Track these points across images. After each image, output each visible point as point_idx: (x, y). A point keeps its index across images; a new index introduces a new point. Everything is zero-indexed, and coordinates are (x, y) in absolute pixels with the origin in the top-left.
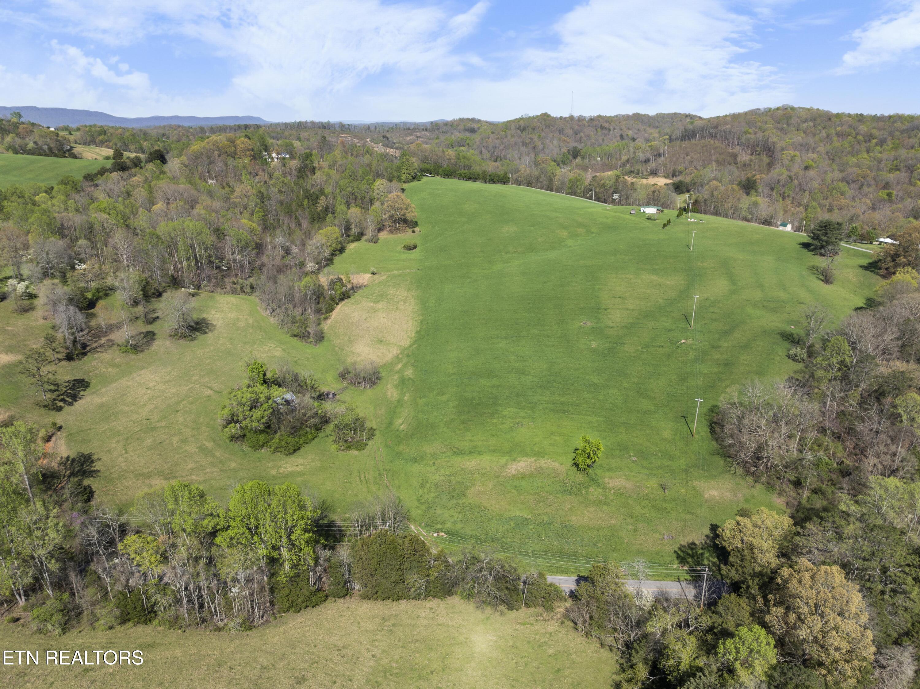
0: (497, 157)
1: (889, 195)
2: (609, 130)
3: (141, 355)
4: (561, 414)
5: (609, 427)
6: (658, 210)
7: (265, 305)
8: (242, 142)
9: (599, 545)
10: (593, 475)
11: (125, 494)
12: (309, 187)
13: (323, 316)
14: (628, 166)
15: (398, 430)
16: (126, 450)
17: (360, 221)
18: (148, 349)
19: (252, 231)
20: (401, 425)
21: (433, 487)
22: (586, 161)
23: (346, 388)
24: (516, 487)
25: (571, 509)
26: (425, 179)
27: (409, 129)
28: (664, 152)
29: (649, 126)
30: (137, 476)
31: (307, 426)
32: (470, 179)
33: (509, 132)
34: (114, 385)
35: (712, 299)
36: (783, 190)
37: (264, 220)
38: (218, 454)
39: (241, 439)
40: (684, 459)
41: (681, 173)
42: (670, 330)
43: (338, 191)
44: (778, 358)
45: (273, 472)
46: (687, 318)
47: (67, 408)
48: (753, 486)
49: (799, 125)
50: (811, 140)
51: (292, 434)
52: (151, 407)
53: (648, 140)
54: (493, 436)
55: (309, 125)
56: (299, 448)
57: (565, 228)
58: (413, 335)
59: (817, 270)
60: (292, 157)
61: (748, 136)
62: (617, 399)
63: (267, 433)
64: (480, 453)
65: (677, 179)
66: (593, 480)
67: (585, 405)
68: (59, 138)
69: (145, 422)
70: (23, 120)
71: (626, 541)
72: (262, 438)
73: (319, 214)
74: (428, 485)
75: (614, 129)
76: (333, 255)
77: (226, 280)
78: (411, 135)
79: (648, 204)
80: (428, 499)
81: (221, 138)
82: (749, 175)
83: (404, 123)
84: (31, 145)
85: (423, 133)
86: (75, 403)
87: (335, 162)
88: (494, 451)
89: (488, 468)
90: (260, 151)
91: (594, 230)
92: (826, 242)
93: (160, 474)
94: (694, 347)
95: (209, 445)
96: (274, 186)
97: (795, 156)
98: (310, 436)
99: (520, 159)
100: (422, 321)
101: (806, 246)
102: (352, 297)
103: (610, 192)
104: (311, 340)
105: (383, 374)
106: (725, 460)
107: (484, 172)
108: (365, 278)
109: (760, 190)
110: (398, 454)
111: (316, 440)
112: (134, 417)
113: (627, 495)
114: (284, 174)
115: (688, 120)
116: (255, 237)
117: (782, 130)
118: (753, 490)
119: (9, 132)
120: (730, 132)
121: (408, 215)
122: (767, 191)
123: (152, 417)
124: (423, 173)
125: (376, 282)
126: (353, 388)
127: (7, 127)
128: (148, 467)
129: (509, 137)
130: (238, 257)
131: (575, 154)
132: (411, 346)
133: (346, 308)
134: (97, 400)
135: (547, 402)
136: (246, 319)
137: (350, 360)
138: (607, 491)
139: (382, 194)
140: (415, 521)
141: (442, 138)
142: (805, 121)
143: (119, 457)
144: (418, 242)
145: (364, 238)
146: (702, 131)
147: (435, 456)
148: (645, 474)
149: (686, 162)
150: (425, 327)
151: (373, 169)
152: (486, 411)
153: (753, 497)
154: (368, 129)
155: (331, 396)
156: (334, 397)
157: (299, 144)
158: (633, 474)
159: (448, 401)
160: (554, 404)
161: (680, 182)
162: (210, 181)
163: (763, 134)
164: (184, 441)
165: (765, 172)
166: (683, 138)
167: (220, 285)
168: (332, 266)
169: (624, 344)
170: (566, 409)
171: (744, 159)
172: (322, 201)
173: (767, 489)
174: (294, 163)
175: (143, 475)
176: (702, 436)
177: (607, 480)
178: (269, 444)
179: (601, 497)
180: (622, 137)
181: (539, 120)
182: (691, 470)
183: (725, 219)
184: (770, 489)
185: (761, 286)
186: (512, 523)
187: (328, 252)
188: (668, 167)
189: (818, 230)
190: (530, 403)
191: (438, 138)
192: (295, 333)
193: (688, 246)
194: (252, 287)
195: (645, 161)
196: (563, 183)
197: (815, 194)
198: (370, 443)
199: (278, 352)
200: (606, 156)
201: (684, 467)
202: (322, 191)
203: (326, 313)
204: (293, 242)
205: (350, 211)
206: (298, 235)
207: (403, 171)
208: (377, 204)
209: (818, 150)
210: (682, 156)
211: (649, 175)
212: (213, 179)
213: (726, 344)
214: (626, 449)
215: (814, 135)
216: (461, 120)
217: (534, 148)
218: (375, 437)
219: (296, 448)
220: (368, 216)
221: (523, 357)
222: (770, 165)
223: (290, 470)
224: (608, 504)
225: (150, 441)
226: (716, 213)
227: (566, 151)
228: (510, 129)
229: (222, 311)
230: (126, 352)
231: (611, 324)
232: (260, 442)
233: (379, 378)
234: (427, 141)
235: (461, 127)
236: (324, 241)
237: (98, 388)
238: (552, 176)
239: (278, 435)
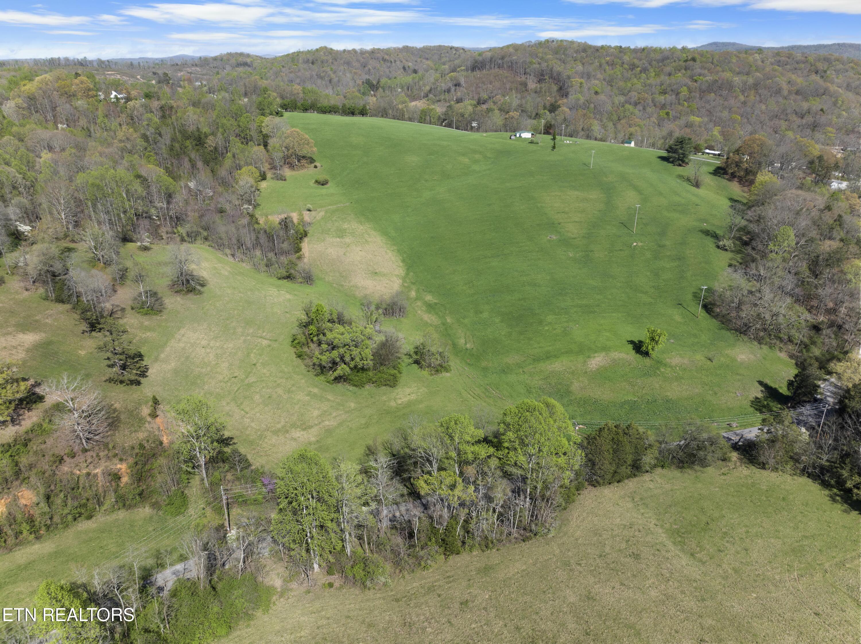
1: (667, 114)
2: (391, 62)
5: (634, 319)
6: (532, 134)
13: (296, 256)
14: (431, 96)
15: (467, 349)
20: (466, 344)
22: (388, 92)
24: (605, 377)
25: (660, 387)
27: (177, 65)
28: (462, 82)
29: (421, 58)
32: (330, 112)
33: (300, 66)
38: (330, 398)
40: (703, 335)
42: (619, 236)
44: (712, 250)
45: (393, 404)
48: (761, 348)
49: (574, 56)
52: (225, 365)
59: (684, 178)
61: (534, 65)
62: (622, 297)
64: (556, 356)
66: (658, 362)
71: (715, 403)
75: (395, 61)
78: (181, 71)
82: (552, 101)
85: (193, 68)
91: (489, 155)
92: (683, 154)
95: (315, 390)
97: (581, 83)
100: (398, 250)
101: (663, 158)
102: (309, 235)
103: (468, 120)
110: (486, 369)
113: (689, 369)
117: (562, 60)
118: (763, 350)
120: (516, 63)
121: (310, 150)
125: (318, 218)
132: (407, 274)
133: (314, 246)
135: (573, 306)
138: (674, 368)
142: (578, 52)
145: (269, 177)
146: (491, 62)
148: (689, 351)
150: (405, 255)
153: (766, 355)
158: (681, 353)
159: (491, 317)
160: (581, 307)
162: (60, 126)
163: (545, 64)
169: (593, 251)
170: (592, 310)
171: (533, 87)
172: (211, 141)
173: (770, 348)
177: (667, 360)
179: (674, 374)
180: (404, 68)
182: (715, 343)
184: (772, 348)
185: (661, 194)
189: (676, 145)
190: (561, 309)
193: (586, 165)
198: (450, 364)
200: (406, 87)
201: (709, 341)
203: (296, 252)
205: (253, 149)
209: (597, 77)
210: (480, 85)
212: (64, 124)
213: (668, 243)
215: (590, 64)
216: (230, 54)
218: (450, 359)
222: (560, 91)
223: (406, 399)
224: (682, 378)
227: (361, 83)
228: (299, 63)
230: (147, 314)
231: (572, 236)
235: (234, 61)
238: (401, 107)
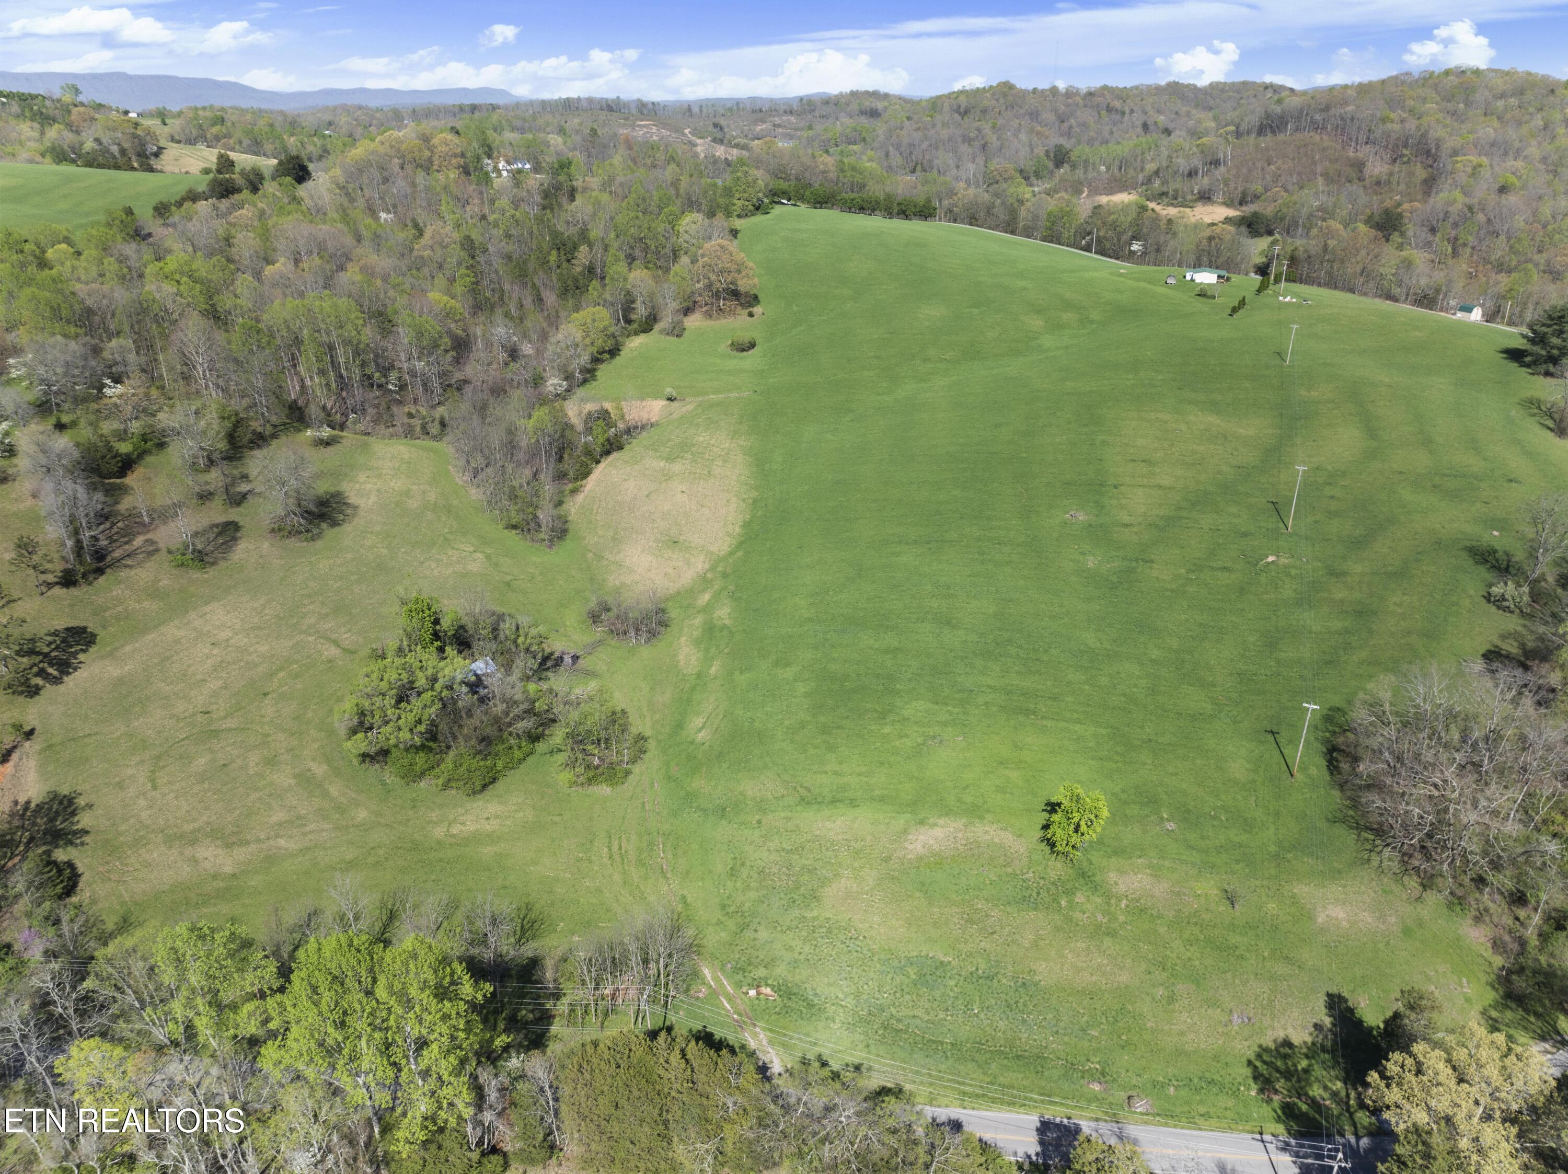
0: (917, 164)
2: (1123, 113)
3: (212, 572)
4: (1021, 718)
5: (1118, 749)
6: (1219, 277)
7: (462, 463)
8: (444, 141)
9: (1094, 1033)
10: (1085, 864)
11: (143, 880)
12: (561, 227)
13: (570, 486)
14: (1157, 184)
15: (692, 743)
16: (153, 781)
17: (652, 296)
18: (225, 559)
19: (449, 314)
20: (700, 730)
21: (755, 876)
22: (1079, 173)
23: (600, 642)
24: (923, 884)
25: (1035, 944)
26: (777, 210)
27: (761, 111)
28: (1225, 157)
29: (1196, 106)
30: (169, 841)
31: (510, 734)
32: (862, 209)
33: (938, 117)
34: (150, 637)
35: (1330, 468)
36: (1454, 233)
37: (474, 290)
38: (334, 791)
39: (381, 758)
40: (1272, 828)
41: (1256, 197)
42: (1245, 535)
43: (612, 235)
44: (1466, 602)
45: (439, 832)
46: (1277, 509)
47: (49, 690)
48: (1419, 899)
49: (1488, 104)
50: (1512, 134)
51: (480, 752)
52: (215, 685)
53: (1194, 134)
54: (882, 763)
55: (585, 105)
56: (494, 780)
57: (1039, 311)
58: (738, 530)
59: (1539, 408)
60: (537, 169)
61: (1389, 126)
62: (1136, 686)
63: (431, 749)
64: (853, 803)
65: (1249, 209)
66: (1083, 875)
67: (1070, 699)
68: (139, 132)
69: (200, 718)
70: (81, 98)
71: (1149, 1025)
72: (421, 759)
73: (577, 280)
74: (745, 872)
75: (1132, 111)
76: (596, 360)
77: (395, 409)
78: (763, 121)
79: (1197, 265)
80: (743, 904)
81: (407, 133)
82: (1388, 203)
83: (753, 99)
84: (89, 145)
85: (785, 118)
86: (65, 678)
87: (611, 179)
88: (882, 799)
89: (869, 838)
90: (479, 159)
91: (1095, 315)
92: (1559, 349)
93: (216, 835)
94: (1293, 572)
95: (319, 770)
96: (496, 225)
97: (1480, 166)
98: (518, 754)
99: (958, 167)
100: (755, 501)
101: (1515, 355)
102: (627, 447)
103: (1125, 237)
104: (542, 536)
105: (674, 613)
106: (1359, 835)
107: (889, 197)
108: (654, 409)
109: (1410, 233)
110: (690, 798)
111: (530, 760)
112: (181, 707)
113: (1154, 912)
114: (516, 203)
115: (1269, 94)
116: (453, 326)
117: (1454, 114)
118: (1419, 907)
119: (54, 120)
120: (1352, 119)
121: (740, 283)
122: (1424, 235)
123: (215, 707)
124: (776, 199)
125: (675, 416)
126: (613, 643)
127: (51, 112)
128: (194, 820)
129: (939, 125)
130: (420, 365)
131: (1060, 158)
132: (731, 553)
133: (614, 472)
134: (113, 671)
135: (993, 688)
136: (424, 492)
137: (613, 581)
138: (1113, 901)
139: (694, 241)
140: (713, 957)
141: (819, 128)
142: (1502, 96)
143: (138, 797)
144: (756, 334)
145: (657, 327)
146: (1299, 118)
147: (762, 806)
148: (1194, 864)
149: (1268, 177)
150: (760, 513)
151: (682, 191)
152: (869, 706)
153: (1420, 924)
154: (687, 111)
155: (567, 660)
156: (574, 663)
157: (560, 140)
158: (1167, 863)
159: (795, 680)
160: (1009, 693)
161: (1255, 215)
162: (383, 215)
163: (1417, 122)
164: (271, 762)
165: (1419, 197)
166: (1261, 131)
167: (385, 418)
168: (594, 383)
169: (1152, 562)
170: (1032, 706)
171: (1377, 171)
172: (583, 255)
173: (1450, 906)
174: (536, 181)
175: (182, 836)
176: (1309, 776)
177: (1112, 876)
178: (434, 772)
179: (1099, 917)
180: (1145, 127)
181: (994, 94)
182: (1289, 856)
183: (1349, 295)
184: (1458, 908)
185: (1427, 442)
186: (912, 972)
187: (585, 359)
188: (1232, 185)
189: (1544, 325)
190: (959, 691)
191: (810, 128)
192: (514, 522)
193: (1280, 355)
194: (443, 424)
195: (1190, 175)
196: (1036, 217)
197: (1519, 240)
198: (636, 769)
199: (477, 564)
200: (1117, 163)
201: (1273, 848)
202: (584, 235)
203: (576, 479)
204: (525, 336)
205: (632, 275)
206: (535, 320)
207: (737, 196)
208: (685, 260)
209: (1525, 153)
210: (1259, 165)
211: (1196, 201)
212: (389, 212)
213: (1358, 568)
214: (1153, 802)
215: (1519, 124)
216: (854, 94)
217: (984, 146)
218: (648, 755)
219: (487, 780)
220: (665, 286)
221: (948, 588)
222: (1430, 184)
223: (472, 828)
224: (1112, 934)
225: (202, 761)
226: (1332, 283)
227: (1042, 154)
228: (941, 112)
229: (379, 476)
230: (182, 565)
231: (1126, 519)
232: (418, 768)
233: (664, 624)
234: (792, 132)
235: (855, 107)
236: (579, 335)
237: (117, 645)
238: (1016, 205)
239: (452, 753)
